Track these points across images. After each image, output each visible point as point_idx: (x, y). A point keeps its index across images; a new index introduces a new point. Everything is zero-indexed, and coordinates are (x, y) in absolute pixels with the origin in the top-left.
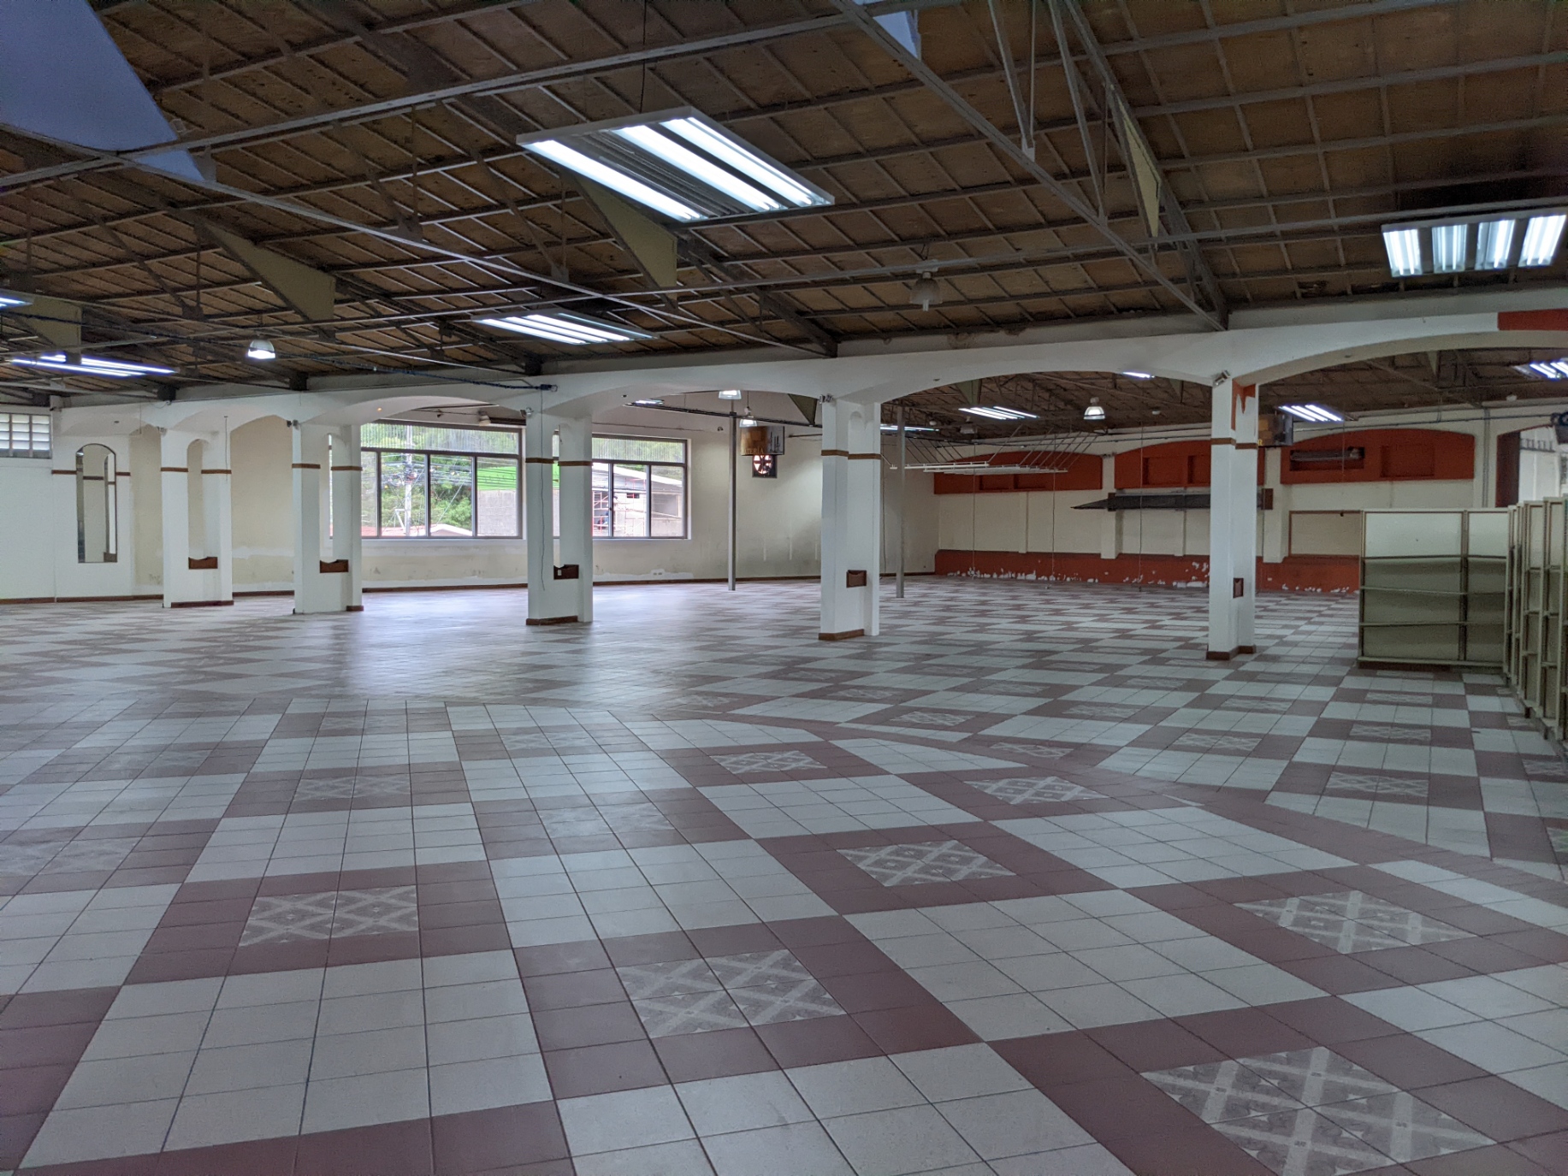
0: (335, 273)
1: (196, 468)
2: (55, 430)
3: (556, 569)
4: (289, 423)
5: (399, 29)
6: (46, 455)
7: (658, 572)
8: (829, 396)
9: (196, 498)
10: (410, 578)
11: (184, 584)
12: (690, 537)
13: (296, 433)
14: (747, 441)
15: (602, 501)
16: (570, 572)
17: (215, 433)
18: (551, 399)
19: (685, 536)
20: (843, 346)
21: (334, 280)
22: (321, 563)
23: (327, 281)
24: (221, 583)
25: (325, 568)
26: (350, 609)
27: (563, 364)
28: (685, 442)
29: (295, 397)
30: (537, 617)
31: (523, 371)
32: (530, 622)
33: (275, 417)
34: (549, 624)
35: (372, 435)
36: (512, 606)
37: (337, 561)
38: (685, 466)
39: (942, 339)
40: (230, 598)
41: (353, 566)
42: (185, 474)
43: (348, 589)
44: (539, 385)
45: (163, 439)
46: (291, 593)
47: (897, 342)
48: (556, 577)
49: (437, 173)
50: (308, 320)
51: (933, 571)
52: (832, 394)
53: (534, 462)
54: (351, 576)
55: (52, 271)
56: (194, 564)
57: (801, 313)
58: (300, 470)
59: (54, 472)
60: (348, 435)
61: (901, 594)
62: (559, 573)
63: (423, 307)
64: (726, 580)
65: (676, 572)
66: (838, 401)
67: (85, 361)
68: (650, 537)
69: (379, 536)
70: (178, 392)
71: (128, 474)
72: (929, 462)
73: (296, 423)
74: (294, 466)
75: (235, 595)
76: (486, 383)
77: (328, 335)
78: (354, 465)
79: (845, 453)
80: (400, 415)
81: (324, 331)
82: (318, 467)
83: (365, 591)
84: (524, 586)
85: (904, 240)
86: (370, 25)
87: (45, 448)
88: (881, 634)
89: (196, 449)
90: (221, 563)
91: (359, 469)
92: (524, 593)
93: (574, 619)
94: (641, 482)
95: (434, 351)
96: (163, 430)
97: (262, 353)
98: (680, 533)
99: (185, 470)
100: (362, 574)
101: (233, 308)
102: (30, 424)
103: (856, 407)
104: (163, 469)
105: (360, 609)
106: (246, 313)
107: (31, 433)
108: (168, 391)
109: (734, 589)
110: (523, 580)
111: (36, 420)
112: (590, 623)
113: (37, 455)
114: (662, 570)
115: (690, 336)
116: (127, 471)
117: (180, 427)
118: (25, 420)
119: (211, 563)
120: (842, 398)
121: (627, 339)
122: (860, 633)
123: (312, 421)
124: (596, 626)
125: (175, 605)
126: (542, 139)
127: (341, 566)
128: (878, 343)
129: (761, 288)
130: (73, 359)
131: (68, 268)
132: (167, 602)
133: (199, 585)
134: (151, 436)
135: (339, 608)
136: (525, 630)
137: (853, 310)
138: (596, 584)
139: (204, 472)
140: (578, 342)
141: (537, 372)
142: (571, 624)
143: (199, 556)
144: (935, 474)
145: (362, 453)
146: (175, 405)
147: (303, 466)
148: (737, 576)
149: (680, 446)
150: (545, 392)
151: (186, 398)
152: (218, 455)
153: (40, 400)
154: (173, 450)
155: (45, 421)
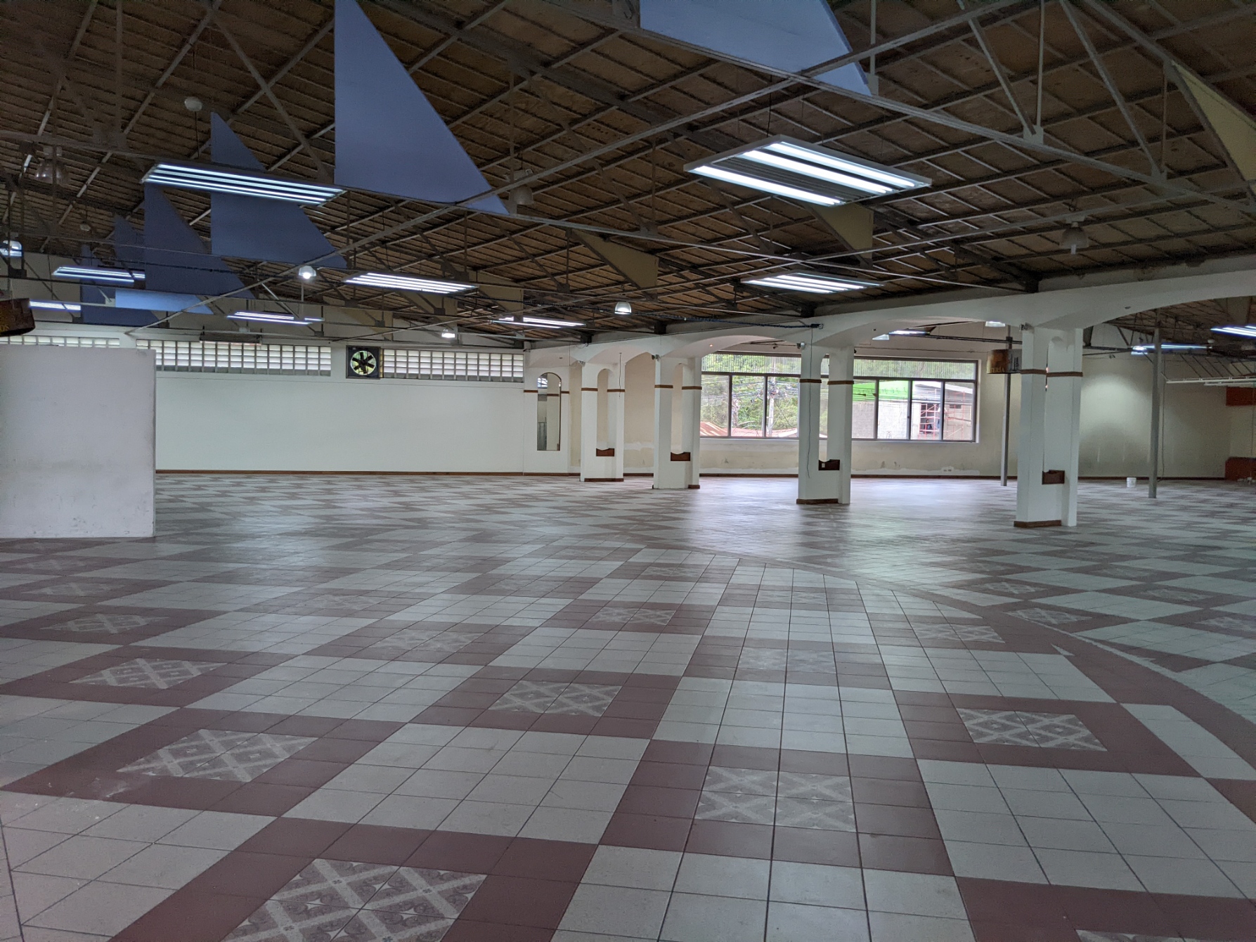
0: (658, 254)
1: (603, 388)
2: (526, 364)
3: (820, 463)
4: (653, 357)
5: (640, 97)
6: (520, 380)
7: (947, 468)
8: (1027, 325)
9: (603, 407)
10: (750, 467)
11: (594, 466)
12: (977, 441)
13: (658, 363)
14: (992, 361)
15: (927, 411)
16: (833, 465)
17: (615, 364)
18: (818, 334)
19: (974, 440)
20: (1042, 283)
21: (658, 259)
22: (672, 455)
23: (652, 260)
24: (616, 466)
25: (674, 457)
26: (691, 487)
27: (830, 308)
28: (976, 362)
29: (658, 338)
30: (804, 498)
31: (800, 314)
32: (799, 502)
33: (647, 353)
34: (812, 504)
35: (711, 362)
36: (788, 490)
37: (684, 453)
38: (975, 382)
39: (1129, 272)
40: (622, 477)
41: (693, 457)
42: (596, 392)
43: (690, 472)
44: (810, 324)
45: (584, 369)
46: (652, 475)
47: (1089, 277)
48: (820, 468)
49: (695, 184)
50: (639, 288)
51: (1223, 476)
52: (1028, 322)
53: (809, 381)
54: (692, 464)
55: (501, 264)
56: (599, 453)
57: (996, 259)
58: (659, 389)
59: (525, 391)
60: (694, 365)
61: (1153, 494)
62: (823, 466)
63: (717, 272)
64: (998, 478)
65: (964, 469)
66: (1036, 329)
67: (526, 319)
68: (942, 440)
69: (729, 436)
70: (593, 338)
71: (568, 392)
72: (1222, 376)
73: (657, 357)
74: (656, 386)
75: (625, 475)
76: (768, 325)
77: (652, 297)
78: (696, 385)
79: (1043, 372)
80: (730, 348)
81: (649, 294)
82: (671, 387)
83: (701, 475)
84: (796, 476)
85: (1055, 197)
86: (622, 97)
87: (521, 376)
88: (1078, 525)
89: (604, 375)
90: (617, 452)
91: (700, 388)
92: (796, 481)
93: (835, 501)
94: (967, 395)
95: (731, 304)
96: (583, 363)
97: (623, 310)
98: (969, 437)
99: (596, 390)
100: (698, 465)
101: (606, 281)
102: (513, 360)
103: (1059, 333)
104: (583, 389)
105: (697, 487)
106: (616, 284)
107: (513, 366)
108: (587, 336)
109: (1005, 485)
110: (795, 471)
111: (516, 357)
112: (848, 504)
113: (516, 380)
114: (952, 468)
115: (892, 285)
116: (567, 390)
117: (595, 360)
118: (510, 357)
119: (610, 452)
120: (1040, 326)
121: (862, 287)
122: (1057, 523)
123: (668, 355)
124: (851, 507)
125: (587, 480)
126: (700, 165)
127: (686, 457)
128: (1075, 278)
129: (955, 241)
130: (518, 319)
131: (510, 262)
132: (582, 478)
133: (601, 467)
134: (578, 366)
135: (683, 487)
136: (796, 507)
137: (1040, 254)
138: (854, 476)
139: (609, 391)
140: (828, 292)
141: (811, 314)
142: (832, 505)
143: (603, 448)
144: (1228, 388)
145: (703, 376)
146: (591, 346)
147: (661, 386)
148: (1009, 475)
149: (972, 365)
150: (814, 329)
151: (597, 342)
152: (617, 381)
153: (518, 345)
154: (589, 376)
155: (521, 358)
